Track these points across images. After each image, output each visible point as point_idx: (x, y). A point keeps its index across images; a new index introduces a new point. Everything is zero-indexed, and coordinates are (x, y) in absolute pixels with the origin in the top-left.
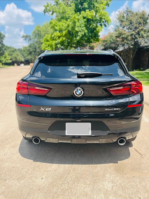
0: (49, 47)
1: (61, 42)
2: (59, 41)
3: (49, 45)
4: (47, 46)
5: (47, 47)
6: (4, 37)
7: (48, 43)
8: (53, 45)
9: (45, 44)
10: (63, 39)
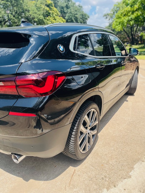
0: (120, 25)
1: (136, 18)
2: (133, 16)
3: (120, 23)
4: (118, 23)
5: (117, 25)
6: (89, 17)
7: (119, 20)
8: (125, 22)
9: (116, 21)
10: (137, 14)
